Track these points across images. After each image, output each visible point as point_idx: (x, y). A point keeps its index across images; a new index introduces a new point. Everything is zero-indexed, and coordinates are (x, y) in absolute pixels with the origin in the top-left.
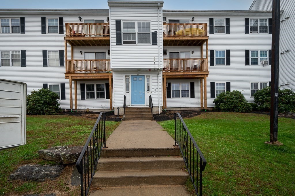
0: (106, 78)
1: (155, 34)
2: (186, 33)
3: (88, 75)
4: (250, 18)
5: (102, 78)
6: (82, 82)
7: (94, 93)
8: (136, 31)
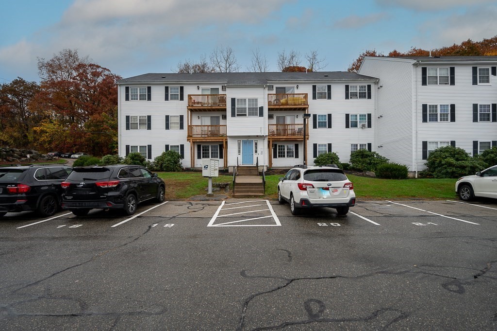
0: (221, 140)
1: (261, 109)
2: (289, 102)
3: (206, 138)
4: (350, 85)
5: (218, 140)
6: (199, 144)
7: (209, 153)
8: (247, 107)
